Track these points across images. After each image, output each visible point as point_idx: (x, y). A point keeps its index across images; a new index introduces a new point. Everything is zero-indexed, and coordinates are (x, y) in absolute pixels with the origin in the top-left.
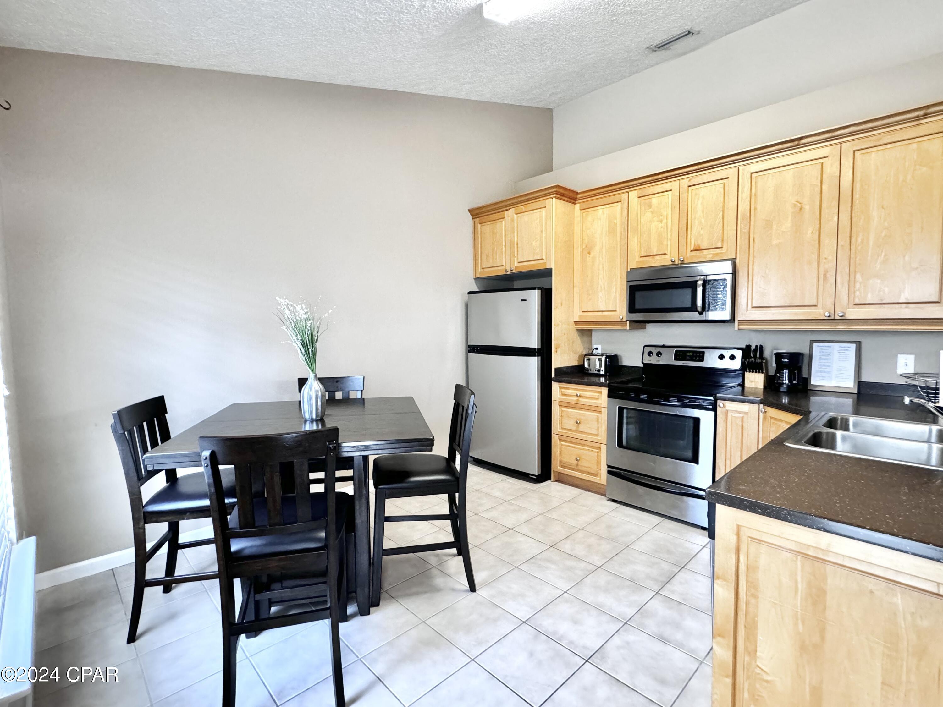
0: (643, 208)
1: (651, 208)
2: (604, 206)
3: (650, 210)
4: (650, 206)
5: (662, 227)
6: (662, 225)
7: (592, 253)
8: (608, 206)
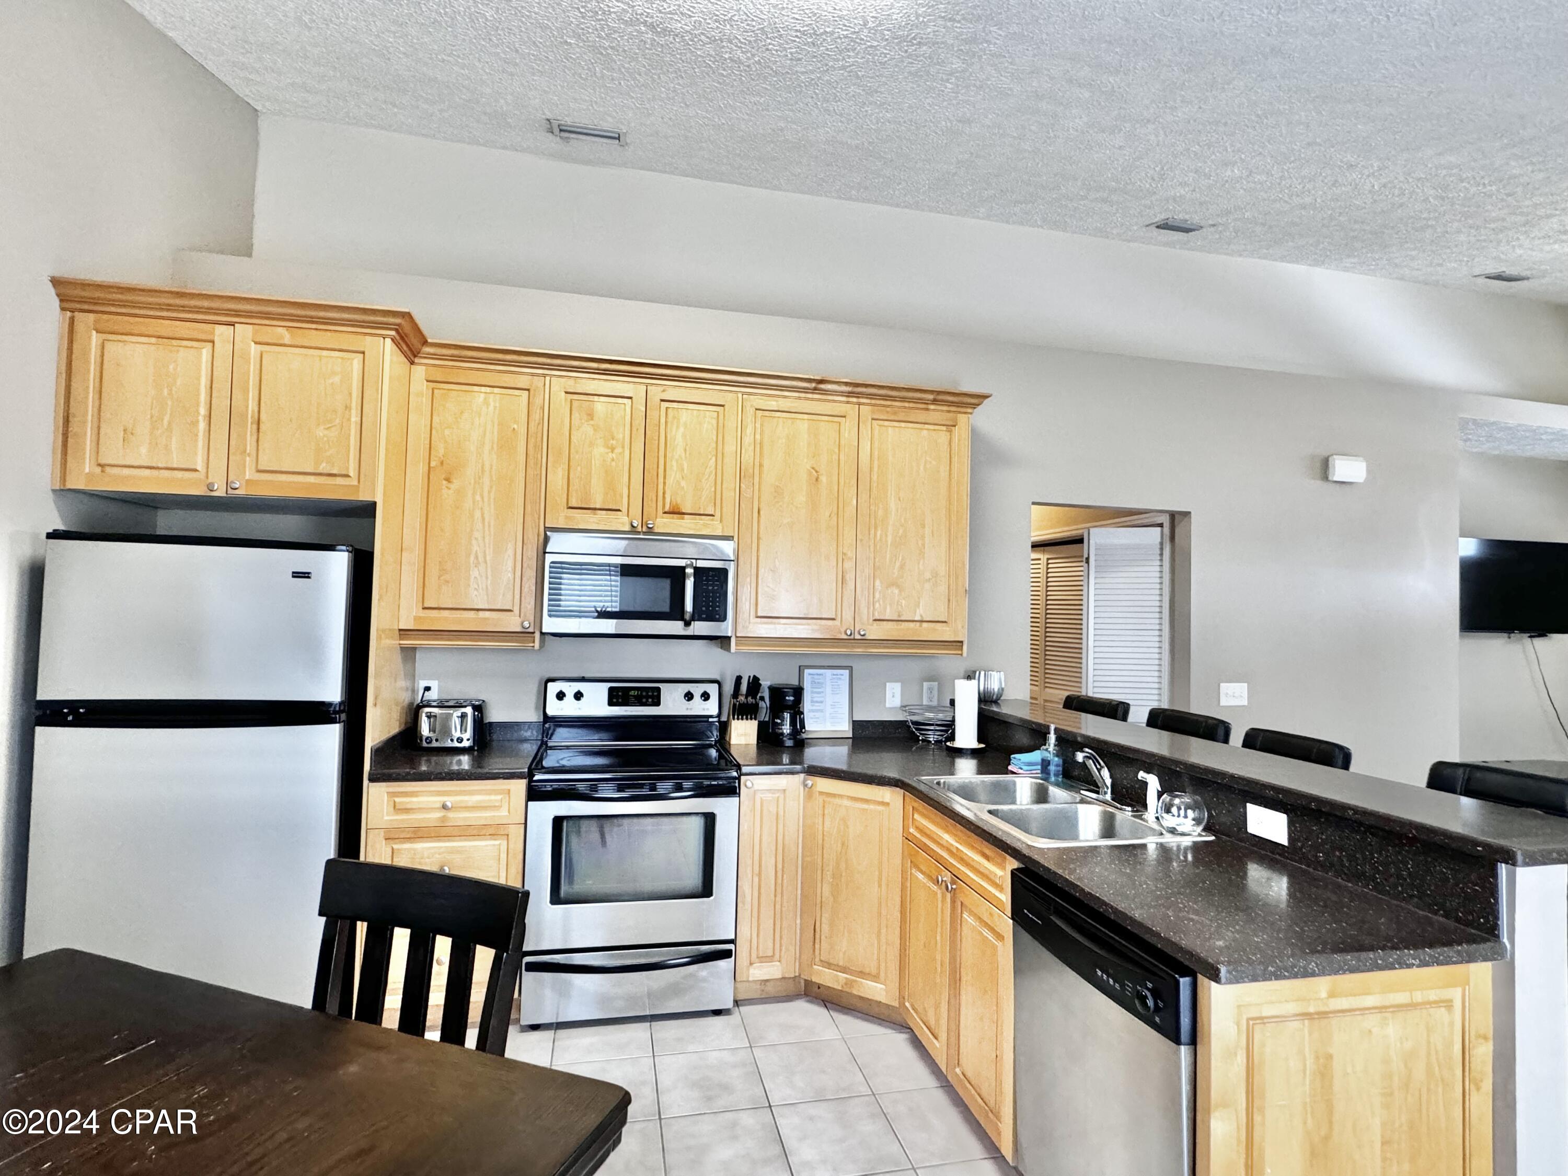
0: (576, 415)
1: (592, 419)
2: (488, 390)
3: (592, 422)
4: (591, 415)
5: (613, 460)
6: (614, 455)
7: (456, 484)
8: (496, 390)
